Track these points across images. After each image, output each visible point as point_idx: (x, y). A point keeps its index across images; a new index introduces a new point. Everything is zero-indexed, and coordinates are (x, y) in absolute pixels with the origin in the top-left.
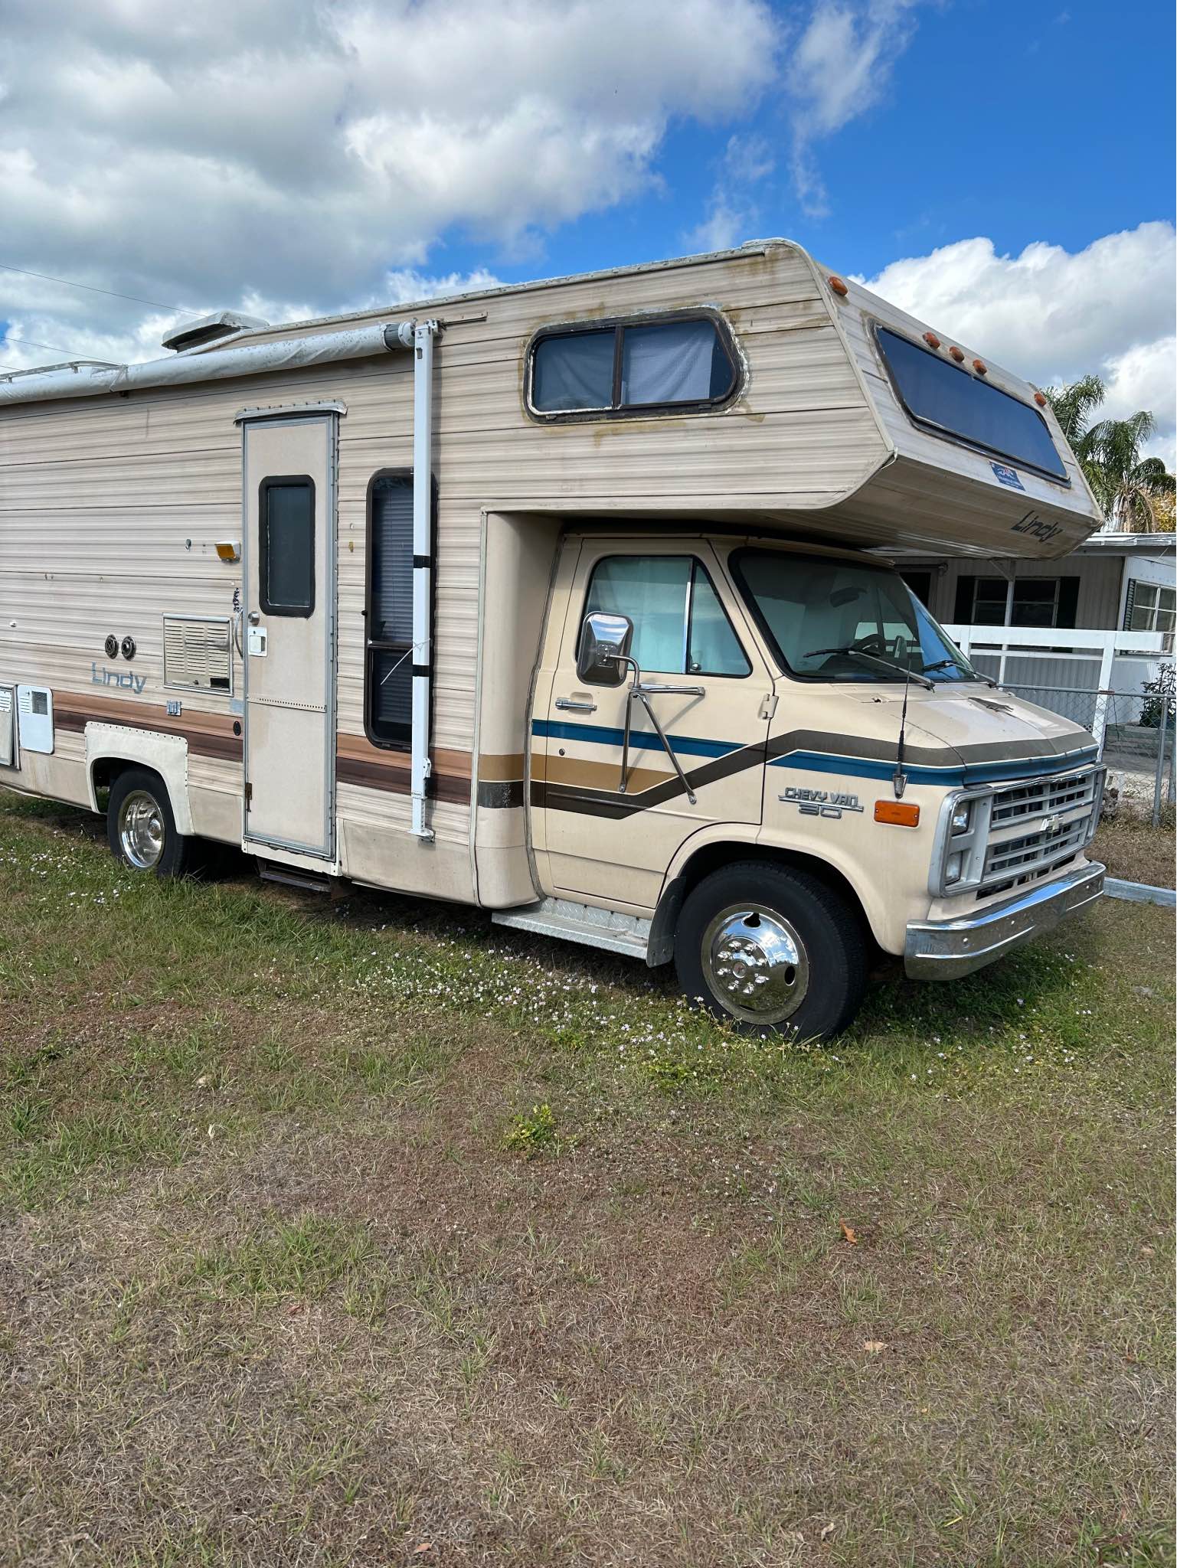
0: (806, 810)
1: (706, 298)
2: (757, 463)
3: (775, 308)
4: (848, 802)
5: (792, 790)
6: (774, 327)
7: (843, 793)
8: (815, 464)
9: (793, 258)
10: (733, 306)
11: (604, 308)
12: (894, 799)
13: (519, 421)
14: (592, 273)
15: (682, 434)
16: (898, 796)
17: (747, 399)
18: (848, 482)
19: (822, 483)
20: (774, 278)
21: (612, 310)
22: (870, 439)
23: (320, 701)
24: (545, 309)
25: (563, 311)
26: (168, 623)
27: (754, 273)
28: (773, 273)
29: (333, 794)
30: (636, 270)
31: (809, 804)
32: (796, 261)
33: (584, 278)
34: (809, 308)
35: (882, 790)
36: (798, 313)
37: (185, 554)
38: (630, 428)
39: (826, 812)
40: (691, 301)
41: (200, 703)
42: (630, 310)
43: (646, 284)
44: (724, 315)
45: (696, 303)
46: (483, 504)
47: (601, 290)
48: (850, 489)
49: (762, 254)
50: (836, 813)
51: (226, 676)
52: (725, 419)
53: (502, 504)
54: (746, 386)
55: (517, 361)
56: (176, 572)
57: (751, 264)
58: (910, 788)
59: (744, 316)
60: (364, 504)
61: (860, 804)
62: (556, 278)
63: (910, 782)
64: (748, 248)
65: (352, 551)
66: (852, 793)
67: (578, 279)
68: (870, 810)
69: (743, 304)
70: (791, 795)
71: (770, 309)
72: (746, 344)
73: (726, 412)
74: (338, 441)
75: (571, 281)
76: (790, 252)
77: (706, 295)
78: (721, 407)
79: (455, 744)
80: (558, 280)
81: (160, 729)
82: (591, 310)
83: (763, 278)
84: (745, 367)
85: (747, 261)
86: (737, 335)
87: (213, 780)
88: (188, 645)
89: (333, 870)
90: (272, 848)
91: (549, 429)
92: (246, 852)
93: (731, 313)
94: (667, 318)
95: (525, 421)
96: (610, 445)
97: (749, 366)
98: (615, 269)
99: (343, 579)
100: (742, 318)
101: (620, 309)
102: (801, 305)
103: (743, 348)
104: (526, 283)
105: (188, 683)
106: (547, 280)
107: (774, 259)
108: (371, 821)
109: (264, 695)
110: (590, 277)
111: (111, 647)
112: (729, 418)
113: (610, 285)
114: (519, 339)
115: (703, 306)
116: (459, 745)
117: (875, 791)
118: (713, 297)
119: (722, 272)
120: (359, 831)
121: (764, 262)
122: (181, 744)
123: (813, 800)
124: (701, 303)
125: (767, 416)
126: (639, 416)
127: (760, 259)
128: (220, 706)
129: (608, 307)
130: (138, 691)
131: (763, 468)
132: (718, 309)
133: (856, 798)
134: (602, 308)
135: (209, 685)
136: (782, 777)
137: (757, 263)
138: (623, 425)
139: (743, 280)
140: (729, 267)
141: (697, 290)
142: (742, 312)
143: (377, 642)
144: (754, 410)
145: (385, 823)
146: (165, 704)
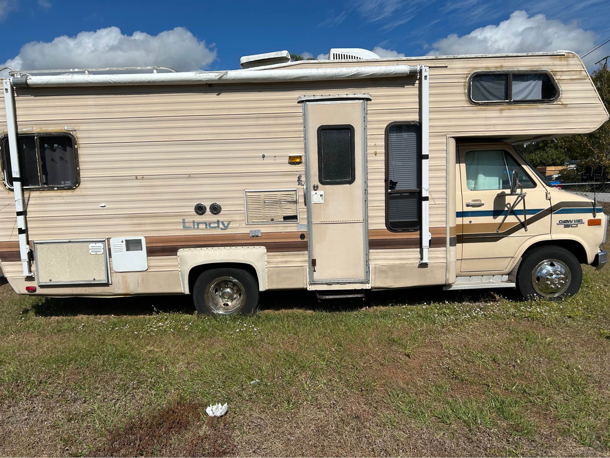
0: (566, 226)
1: (544, 67)
2: (565, 119)
3: (569, 72)
4: (580, 221)
5: (561, 221)
6: (570, 78)
7: (578, 219)
8: (584, 120)
9: (574, 57)
10: (555, 70)
11: (502, 67)
12: (593, 218)
13: (466, 104)
14: (497, 54)
15: (536, 110)
16: (594, 217)
17: (561, 99)
18: (596, 125)
19: (588, 126)
20: (568, 63)
21: (505, 68)
22: (603, 113)
23: (360, 218)
24: (475, 65)
25: (485, 66)
26: (248, 194)
27: (561, 61)
28: (567, 61)
29: (367, 255)
30: (516, 55)
31: (567, 224)
32: (576, 58)
33: (493, 56)
34: (581, 73)
35: (590, 216)
36: (577, 74)
37: (261, 161)
38: (516, 108)
39: (573, 226)
40: (538, 67)
41: (275, 228)
42: (513, 68)
43: (519, 60)
44: (551, 73)
45: (540, 68)
46: (448, 134)
47: (500, 61)
48: (597, 127)
49: (564, 55)
50: (576, 226)
51: (295, 214)
52: (553, 105)
53: (457, 134)
54: (561, 95)
55: (463, 83)
56: (251, 170)
57: (560, 58)
58: (597, 214)
59: (558, 73)
60: (384, 136)
61: (583, 221)
62: (481, 55)
63: (597, 212)
64: (559, 52)
65: (376, 155)
66: (580, 219)
67: (491, 56)
68: (586, 223)
69: (558, 70)
70: (561, 222)
71: (567, 72)
72: (560, 82)
73: (554, 103)
74: (367, 110)
75: (487, 56)
76: (574, 56)
77: (544, 66)
78: (552, 102)
79: (436, 225)
80: (482, 56)
81: (243, 244)
82: (497, 67)
83: (564, 62)
84: (560, 90)
85: (558, 56)
86: (556, 79)
87: (286, 262)
88: (266, 203)
89: (368, 287)
90: (328, 285)
91: (479, 107)
92: (310, 290)
93: (554, 72)
94: (529, 72)
95: (468, 104)
96: (506, 113)
97: (561, 89)
98: (507, 54)
99: (370, 167)
100: (558, 74)
101: (509, 68)
102: (578, 72)
103: (559, 84)
104: (467, 55)
105: (265, 220)
106: (477, 55)
107: (568, 57)
108: (391, 262)
109: (322, 220)
110: (496, 56)
111: (200, 210)
112: (554, 105)
113: (504, 59)
114: (464, 75)
115: (543, 69)
116: (438, 225)
117: (588, 216)
118: (546, 67)
119: (549, 59)
120: (384, 267)
121: (564, 58)
122: (263, 249)
123: (568, 223)
124: (542, 68)
125: (568, 105)
126: (518, 104)
127: (563, 56)
128: (291, 228)
129: (505, 67)
130: (226, 228)
131: (567, 121)
132: (549, 71)
133: (582, 220)
134: (501, 67)
135: (282, 220)
136: (557, 217)
137: (562, 58)
138: (512, 107)
139: (557, 62)
140: (551, 58)
141: (540, 64)
142: (558, 72)
143: (392, 190)
144: (564, 103)
145: (398, 262)
146: (249, 232)
